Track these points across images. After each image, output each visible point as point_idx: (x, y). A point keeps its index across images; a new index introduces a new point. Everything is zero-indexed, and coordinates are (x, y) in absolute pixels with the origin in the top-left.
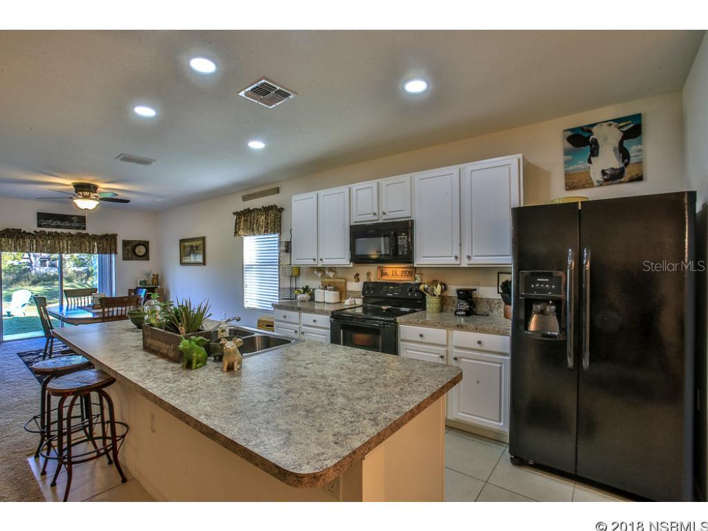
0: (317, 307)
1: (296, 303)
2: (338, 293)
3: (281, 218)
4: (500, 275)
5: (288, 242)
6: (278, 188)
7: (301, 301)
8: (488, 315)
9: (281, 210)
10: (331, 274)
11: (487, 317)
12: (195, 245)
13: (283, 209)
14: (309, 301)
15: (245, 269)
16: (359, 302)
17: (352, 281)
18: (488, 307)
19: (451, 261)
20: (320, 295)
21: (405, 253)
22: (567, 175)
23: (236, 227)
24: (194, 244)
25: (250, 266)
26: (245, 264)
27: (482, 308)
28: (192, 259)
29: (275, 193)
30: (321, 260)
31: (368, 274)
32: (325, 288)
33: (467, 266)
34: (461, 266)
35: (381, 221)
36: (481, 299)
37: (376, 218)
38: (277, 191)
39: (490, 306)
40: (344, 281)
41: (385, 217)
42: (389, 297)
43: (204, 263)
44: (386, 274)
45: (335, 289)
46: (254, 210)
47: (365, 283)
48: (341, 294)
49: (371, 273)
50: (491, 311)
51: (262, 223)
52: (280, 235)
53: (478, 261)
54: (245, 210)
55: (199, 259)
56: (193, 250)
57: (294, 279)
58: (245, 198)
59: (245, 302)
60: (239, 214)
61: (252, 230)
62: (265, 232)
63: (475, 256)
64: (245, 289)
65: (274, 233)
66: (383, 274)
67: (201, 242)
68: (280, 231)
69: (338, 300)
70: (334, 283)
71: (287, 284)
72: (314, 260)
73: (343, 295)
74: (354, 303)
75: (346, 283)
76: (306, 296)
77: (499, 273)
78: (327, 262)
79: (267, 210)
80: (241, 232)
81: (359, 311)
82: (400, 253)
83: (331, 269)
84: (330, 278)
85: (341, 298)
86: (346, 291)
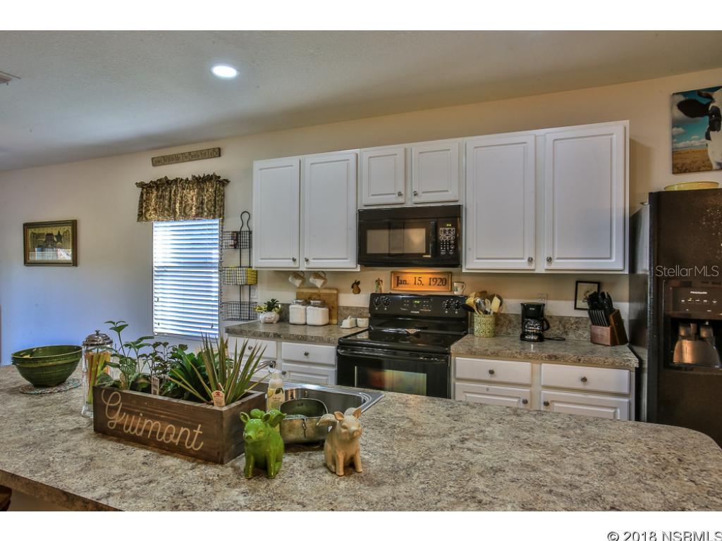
0: (294, 331)
1: (255, 325)
2: (325, 310)
3: (223, 195)
4: (579, 284)
5: (237, 233)
6: (219, 149)
7: (266, 323)
8: (565, 339)
9: (225, 183)
10: (319, 283)
11: (564, 342)
12: (55, 233)
13: (227, 181)
14: (278, 322)
15: (155, 273)
16: (363, 323)
17: (346, 292)
18: (562, 329)
19: (521, 265)
20: (297, 313)
21: (451, 253)
22: (675, 153)
23: (141, 206)
24: (55, 231)
25: (164, 269)
26: (155, 264)
27: (555, 330)
28: (49, 255)
29: (215, 157)
30: (307, 260)
31: (378, 282)
32: (307, 302)
33: (544, 272)
34: (536, 272)
35: (409, 205)
36: (551, 317)
37: (401, 200)
38: (217, 153)
39: (564, 327)
40: (335, 292)
41: (417, 199)
42: (414, 316)
43: (75, 262)
44: (404, 282)
45: (323, 305)
46: (176, 181)
47: (373, 296)
48: (330, 311)
49: (383, 280)
50: (566, 333)
51: (190, 202)
52: (223, 221)
53: (560, 265)
54: (160, 180)
55: (64, 255)
56: (50, 242)
57: (246, 289)
58: (156, 162)
59: (155, 325)
60: (146, 188)
61: (169, 212)
62: (197, 215)
63: (558, 258)
64: (155, 304)
65: (214, 218)
66: (399, 282)
67: (69, 228)
68: (222, 216)
69: (327, 321)
70: (319, 295)
71: (234, 297)
72: (294, 260)
73: (334, 312)
74: (355, 325)
75: (337, 295)
76: (273, 315)
77: (577, 282)
78: (315, 264)
79: (200, 181)
80: (151, 214)
81: (365, 336)
82: (443, 252)
83: (317, 274)
84: (316, 288)
85: (330, 317)
86: (338, 307)
